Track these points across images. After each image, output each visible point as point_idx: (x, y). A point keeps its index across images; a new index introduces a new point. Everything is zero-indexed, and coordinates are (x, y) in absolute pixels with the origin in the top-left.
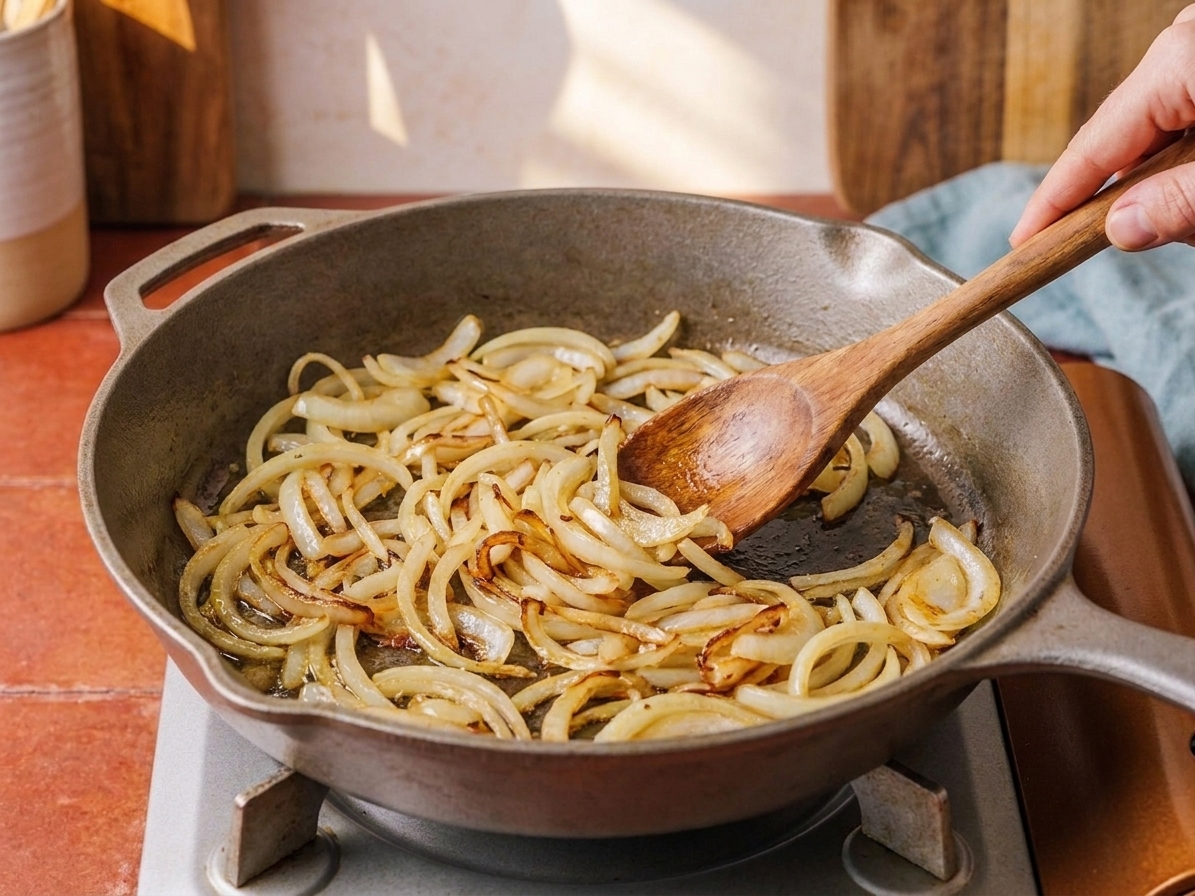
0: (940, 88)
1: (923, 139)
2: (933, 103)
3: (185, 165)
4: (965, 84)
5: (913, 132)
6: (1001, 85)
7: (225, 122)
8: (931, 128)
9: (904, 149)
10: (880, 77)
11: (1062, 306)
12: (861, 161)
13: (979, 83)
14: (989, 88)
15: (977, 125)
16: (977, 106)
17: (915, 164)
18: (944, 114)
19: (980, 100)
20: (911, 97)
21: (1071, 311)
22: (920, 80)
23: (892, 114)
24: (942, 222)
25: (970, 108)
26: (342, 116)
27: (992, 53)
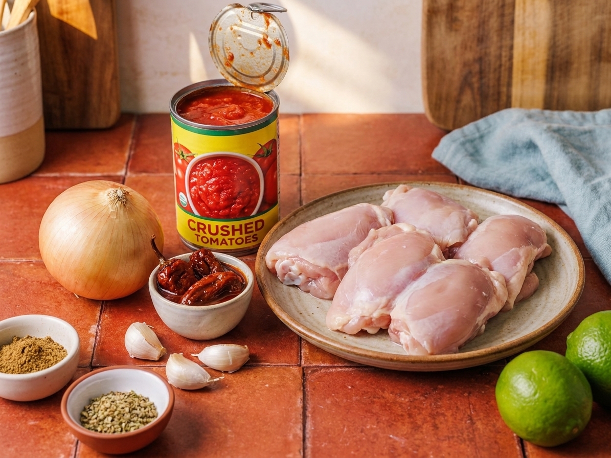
0: (480, 60)
1: (470, 85)
2: (476, 68)
3: (94, 100)
4: (492, 58)
5: (466, 83)
6: (511, 58)
7: (114, 77)
8: (475, 80)
9: (461, 91)
10: (449, 55)
11: (543, 179)
12: (439, 97)
13: (500, 57)
14: (504, 60)
15: (499, 78)
16: (499, 69)
17: (467, 99)
18: (482, 73)
19: (500, 66)
20: (465, 64)
21: (548, 181)
22: (469, 56)
23: (455, 74)
24: (481, 137)
25: (495, 70)
26: (174, 74)
27: (506, 42)
